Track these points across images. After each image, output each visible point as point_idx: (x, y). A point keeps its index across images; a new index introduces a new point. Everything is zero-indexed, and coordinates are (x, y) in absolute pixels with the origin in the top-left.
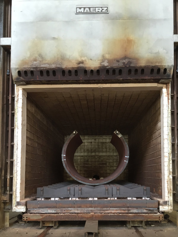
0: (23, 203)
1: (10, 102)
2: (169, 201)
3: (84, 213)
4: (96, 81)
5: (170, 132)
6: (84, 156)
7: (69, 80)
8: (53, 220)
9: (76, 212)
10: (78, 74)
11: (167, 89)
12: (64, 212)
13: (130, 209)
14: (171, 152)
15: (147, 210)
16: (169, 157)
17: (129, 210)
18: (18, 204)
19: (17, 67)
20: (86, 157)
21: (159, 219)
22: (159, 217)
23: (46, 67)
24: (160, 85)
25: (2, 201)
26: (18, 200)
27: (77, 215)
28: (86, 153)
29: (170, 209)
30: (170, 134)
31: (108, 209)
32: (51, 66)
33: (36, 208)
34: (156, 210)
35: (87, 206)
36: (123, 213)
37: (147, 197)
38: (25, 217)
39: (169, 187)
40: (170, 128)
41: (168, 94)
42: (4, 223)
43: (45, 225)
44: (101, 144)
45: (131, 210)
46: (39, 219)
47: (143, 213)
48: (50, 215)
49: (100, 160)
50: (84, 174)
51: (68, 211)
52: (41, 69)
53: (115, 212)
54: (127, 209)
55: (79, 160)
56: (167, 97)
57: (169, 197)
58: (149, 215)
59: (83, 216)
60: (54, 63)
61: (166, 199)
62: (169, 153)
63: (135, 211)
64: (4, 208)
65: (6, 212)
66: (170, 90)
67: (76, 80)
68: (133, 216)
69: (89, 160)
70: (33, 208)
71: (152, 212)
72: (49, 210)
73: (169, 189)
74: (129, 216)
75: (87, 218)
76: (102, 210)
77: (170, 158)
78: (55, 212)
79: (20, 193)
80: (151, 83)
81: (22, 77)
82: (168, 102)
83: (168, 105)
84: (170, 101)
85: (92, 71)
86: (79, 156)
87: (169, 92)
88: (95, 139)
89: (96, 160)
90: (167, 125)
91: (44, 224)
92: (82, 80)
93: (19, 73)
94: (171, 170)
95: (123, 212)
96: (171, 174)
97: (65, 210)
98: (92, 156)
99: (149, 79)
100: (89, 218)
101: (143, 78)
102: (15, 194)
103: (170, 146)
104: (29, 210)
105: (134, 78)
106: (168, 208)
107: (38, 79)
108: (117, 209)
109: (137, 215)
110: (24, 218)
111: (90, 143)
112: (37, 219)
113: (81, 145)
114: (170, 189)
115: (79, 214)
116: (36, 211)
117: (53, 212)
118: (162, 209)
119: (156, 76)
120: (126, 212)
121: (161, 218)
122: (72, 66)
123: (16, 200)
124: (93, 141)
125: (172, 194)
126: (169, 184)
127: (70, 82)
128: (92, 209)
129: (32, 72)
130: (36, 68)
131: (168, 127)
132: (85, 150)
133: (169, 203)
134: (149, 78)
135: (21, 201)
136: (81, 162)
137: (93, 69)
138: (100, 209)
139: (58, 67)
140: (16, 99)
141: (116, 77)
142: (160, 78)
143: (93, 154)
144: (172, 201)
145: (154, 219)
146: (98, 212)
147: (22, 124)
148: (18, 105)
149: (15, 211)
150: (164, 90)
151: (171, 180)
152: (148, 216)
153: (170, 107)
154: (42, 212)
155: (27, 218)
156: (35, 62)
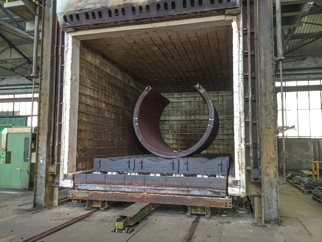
0: (70, 177)
1: (60, 54)
2: (240, 181)
3: (135, 192)
4: (148, 20)
5: (241, 82)
6: (182, 120)
7: (118, 22)
8: (100, 199)
9: (127, 190)
10: (126, 13)
11: (238, 22)
12: (113, 189)
13: (190, 189)
14: (242, 111)
15: (211, 191)
16: (241, 117)
17: (188, 191)
18: (66, 177)
19: (62, 11)
20: (183, 122)
21: (226, 206)
22: (226, 203)
23: (91, 8)
24: (229, 18)
25: (50, 173)
26: (65, 172)
27: (126, 194)
28: (183, 116)
29: (242, 193)
30: (242, 85)
31: (164, 188)
32: (96, 6)
33: (84, 184)
34: (223, 193)
35: (139, 184)
36: (181, 195)
37: (222, 175)
38: (71, 194)
39: (240, 160)
40: (241, 76)
41: (239, 29)
42: (53, 201)
43: (94, 206)
44: (202, 104)
45: (191, 192)
46: (85, 197)
47: (206, 196)
48: (97, 193)
49: (201, 126)
50: (182, 145)
51: (118, 189)
52: (86, 11)
53: (171, 193)
54: (186, 189)
55: (175, 126)
56: (237, 34)
57: (240, 175)
58: (212, 199)
59: (132, 196)
60: (99, 3)
61: (237, 178)
62: (240, 113)
63: (196, 192)
64: (53, 182)
65: (56, 186)
66: (241, 23)
67: (125, 21)
68: (192, 199)
69: (188, 127)
70: (81, 183)
71: (218, 195)
72: (97, 187)
73: (240, 163)
74: (187, 200)
75: (137, 199)
76: (156, 189)
77: (242, 119)
78: (104, 189)
79: (68, 163)
80: (217, 16)
81: (69, 23)
82: (239, 39)
83: (239, 44)
84: (241, 38)
85: (141, 8)
86: (176, 120)
87: (240, 27)
88: (195, 97)
89: (197, 126)
90: (238, 73)
91: (93, 204)
92: (131, 20)
93: (65, 17)
94: (243, 136)
95: (181, 193)
96: (243, 141)
97: (114, 188)
98: (191, 120)
99: (210, 11)
100: (140, 199)
101: (202, 10)
102: (62, 165)
103: (242, 102)
104: (76, 185)
105: (191, 12)
106: (238, 191)
107: (84, 24)
108: (174, 189)
109: (197, 198)
110: (69, 194)
111: (189, 103)
112: (83, 197)
113: (168, 106)
114: (242, 164)
115: (129, 194)
116: (83, 186)
117: (102, 189)
118: (231, 192)
119: (218, 6)
120: (186, 193)
121: (228, 204)
122: (118, 4)
123: (63, 173)
124: (192, 99)
125: (244, 170)
126: (240, 157)
127: (119, 23)
128: (144, 187)
129: (77, 16)
130: (81, 10)
131: (239, 75)
132: (183, 113)
133: (240, 183)
134: (210, 9)
135: (69, 174)
136: (178, 128)
137: (141, 5)
138: (154, 188)
139: (103, 7)
140: (65, 50)
141: (169, 12)
142: (223, 7)
143: (193, 118)
144: (244, 181)
145: (219, 205)
146: (152, 191)
147: (71, 79)
148: (67, 57)
149: (62, 186)
150: (234, 24)
151: (244, 151)
152: (212, 201)
153: (241, 47)
154: (90, 189)
155: (73, 196)
156: (80, 4)
